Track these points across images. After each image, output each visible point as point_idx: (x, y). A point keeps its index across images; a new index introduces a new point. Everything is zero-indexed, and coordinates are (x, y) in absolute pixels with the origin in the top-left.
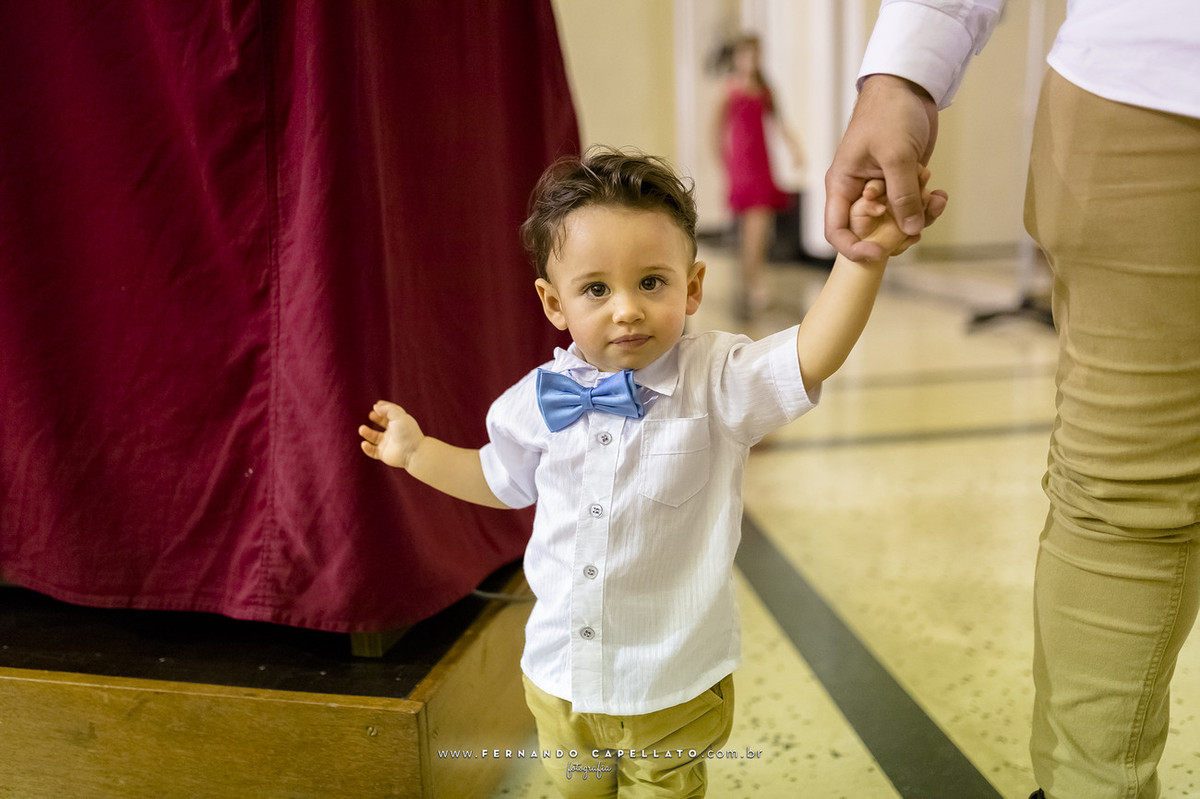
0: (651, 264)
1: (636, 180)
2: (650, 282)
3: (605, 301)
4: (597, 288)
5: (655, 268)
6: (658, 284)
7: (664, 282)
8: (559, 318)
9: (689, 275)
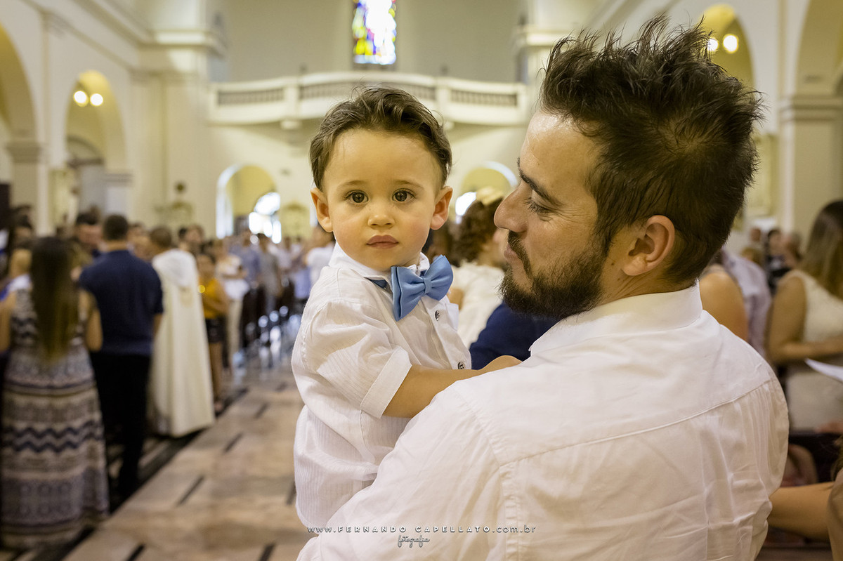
0: (403, 178)
1: (398, 109)
2: (403, 194)
3: (363, 206)
4: (357, 196)
5: (406, 182)
6: (408, 196)
7: (413, 196)
8: (327, 222)
9: (437, 194)
